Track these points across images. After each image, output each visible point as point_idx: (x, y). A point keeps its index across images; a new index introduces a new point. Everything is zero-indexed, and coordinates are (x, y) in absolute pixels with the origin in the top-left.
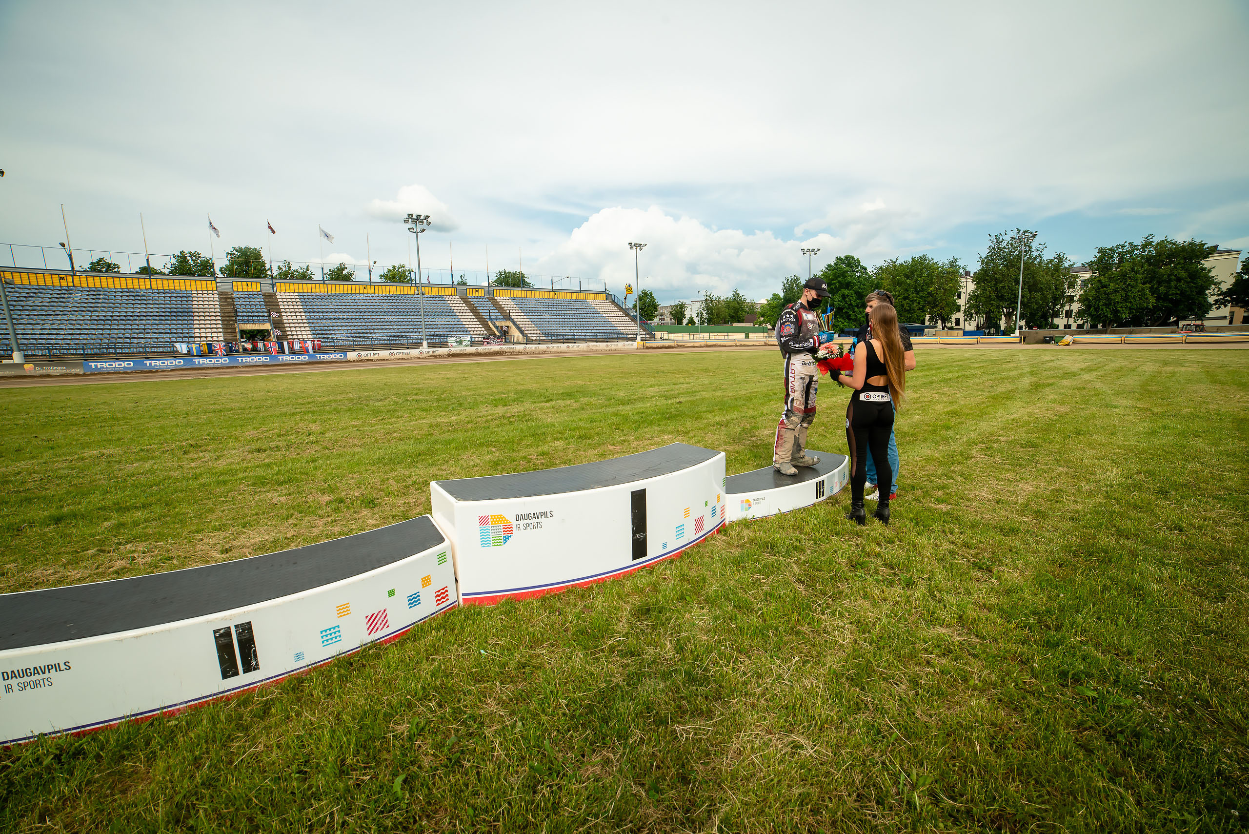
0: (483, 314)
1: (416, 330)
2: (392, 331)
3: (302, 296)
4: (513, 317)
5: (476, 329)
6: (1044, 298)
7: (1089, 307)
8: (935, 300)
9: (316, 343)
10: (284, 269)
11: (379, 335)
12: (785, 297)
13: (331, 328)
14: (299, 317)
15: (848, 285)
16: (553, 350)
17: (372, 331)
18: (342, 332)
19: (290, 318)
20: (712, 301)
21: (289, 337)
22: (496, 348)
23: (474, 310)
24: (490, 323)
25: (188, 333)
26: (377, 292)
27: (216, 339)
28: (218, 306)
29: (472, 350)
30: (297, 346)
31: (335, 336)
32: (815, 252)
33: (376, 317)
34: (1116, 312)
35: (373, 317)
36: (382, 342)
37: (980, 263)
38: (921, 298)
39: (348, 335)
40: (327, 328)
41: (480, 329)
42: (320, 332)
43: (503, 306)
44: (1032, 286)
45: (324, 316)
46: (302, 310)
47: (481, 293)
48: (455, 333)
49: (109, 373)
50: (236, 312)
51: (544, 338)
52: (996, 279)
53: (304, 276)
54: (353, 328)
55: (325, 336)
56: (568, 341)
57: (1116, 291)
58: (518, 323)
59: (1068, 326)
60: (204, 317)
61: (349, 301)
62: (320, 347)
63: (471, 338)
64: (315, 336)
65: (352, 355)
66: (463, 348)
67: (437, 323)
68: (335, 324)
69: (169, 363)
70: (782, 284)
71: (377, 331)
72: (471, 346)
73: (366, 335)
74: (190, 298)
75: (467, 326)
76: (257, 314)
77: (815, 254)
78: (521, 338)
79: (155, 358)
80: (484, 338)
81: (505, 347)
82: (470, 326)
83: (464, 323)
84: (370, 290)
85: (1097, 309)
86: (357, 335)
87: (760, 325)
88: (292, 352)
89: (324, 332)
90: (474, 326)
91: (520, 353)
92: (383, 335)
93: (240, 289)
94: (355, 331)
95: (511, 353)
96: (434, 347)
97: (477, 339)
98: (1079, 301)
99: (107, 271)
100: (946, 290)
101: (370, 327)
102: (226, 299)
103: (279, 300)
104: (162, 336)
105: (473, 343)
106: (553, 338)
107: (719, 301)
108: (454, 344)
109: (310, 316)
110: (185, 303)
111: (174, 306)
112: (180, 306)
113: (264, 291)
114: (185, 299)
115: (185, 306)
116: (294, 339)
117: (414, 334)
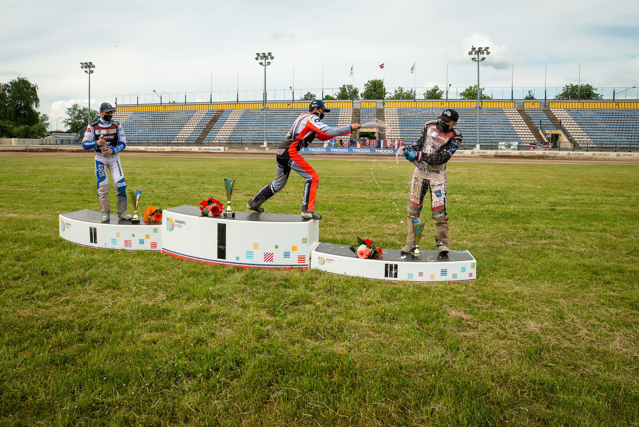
0: (535, 123)
3: (399, 110)
4: (565, 126)
5: (526, 136)
9: (401, 142)
14: (395, 125)
16: (600, 157)
19: (389, 124)
21: (386, 137)
22: (539, 152)
23: (528, 121)
24: (540, 131)
28: (351, 117)
29: (517, 153)
30: (389, 143)
40: (410, 132)
41: (530, 136)
42: (406, 135)
43: (557, 116)
45: (410, 124)
46: (397, 120)
47: (538, 105)
51: (594, 146)
55: (409, 137)
56: (623, 149)
58: (569, 131)
63: (519, 143)
64: (402, 137)
66: (509, 151)
68: (417, 130)
69: (319, 150)
72: (518, 150)
74: (338, 113)
75: (518, 133)
78: (569, 145)
80: (531, 144)
82: (521, 133)
83: (517, 131)
84: (446, 105)
88: (386, 148)
89: (408, 135)
90: (525, 133)
91: (563, 158)
93: (364, 107)
95: (554, 158)
96: (486, 149)
97: (525, 144)
102: (357, 113)
103: (385, 113)
105: (520, 148)
106: (604, 146)
108: (503, 147)
109: (402, 124)
110: (335, 115)
111: (330, 118)
112: (333, 118)
113: (378, 107)
114: (336, 113)
115: (335, 118)
116: (389, 139)
117: (473, 138)
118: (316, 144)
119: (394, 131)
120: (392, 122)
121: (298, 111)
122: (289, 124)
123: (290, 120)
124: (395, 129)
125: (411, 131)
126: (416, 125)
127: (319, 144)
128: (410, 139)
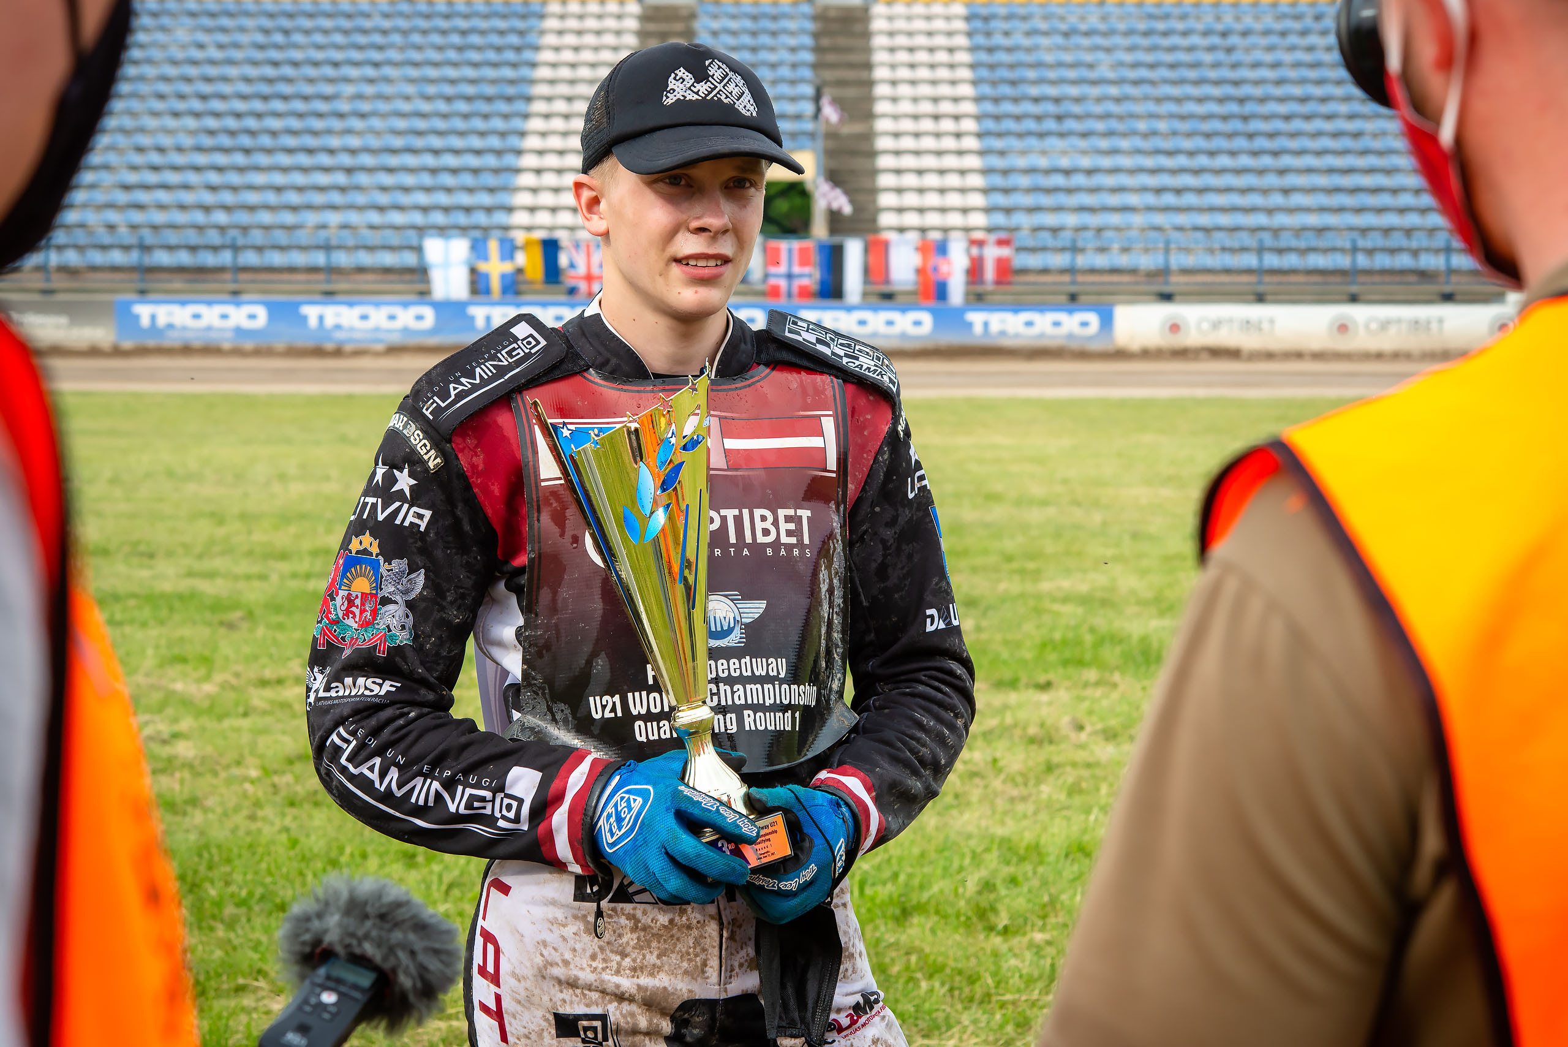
2: (1385, 200)
3: (981, 20)
9: (990, 252)
11: (1313, 220)
14: (949, 126)
17: (1277, 199)
18: (1133, 200)
19: (907, 125)
21: (886, 219)
25: (491, 190)
30: (902, 263)
31: (1090, 219)
33: (1318, 124)
35: (1297, 125)
39: (1159, 219)
40: (1058, 180)
42: (1027, 200)
45: (1059, 121)
49: (187, 350)
55: (1050, 220)
64: (1000, 219)
65: (1139, 322)
68: (1106, 162)
69: (381, 318)
74: (533, 39)
79: (352, 297)
88: (879, 293)
92: (1331, 220)
94: (1190, 199)
101: (1271, 180)
103: (878, 41)
109: (997, 118)
110: (510, 56)
111: (470, 72)
112: (489, 73)
114: (514, 39)
115: (508, 73)
116: (901, 230)
118: (361, 270)
119: (942, 172)
120: (926, 107)
121: (225, 22)
122: (151, 123)
123: (163, 88)
124: (950, 161)
125: (1067, 172)
126: (1100, 126)
127: (387, 270)
128: (1055, 231)
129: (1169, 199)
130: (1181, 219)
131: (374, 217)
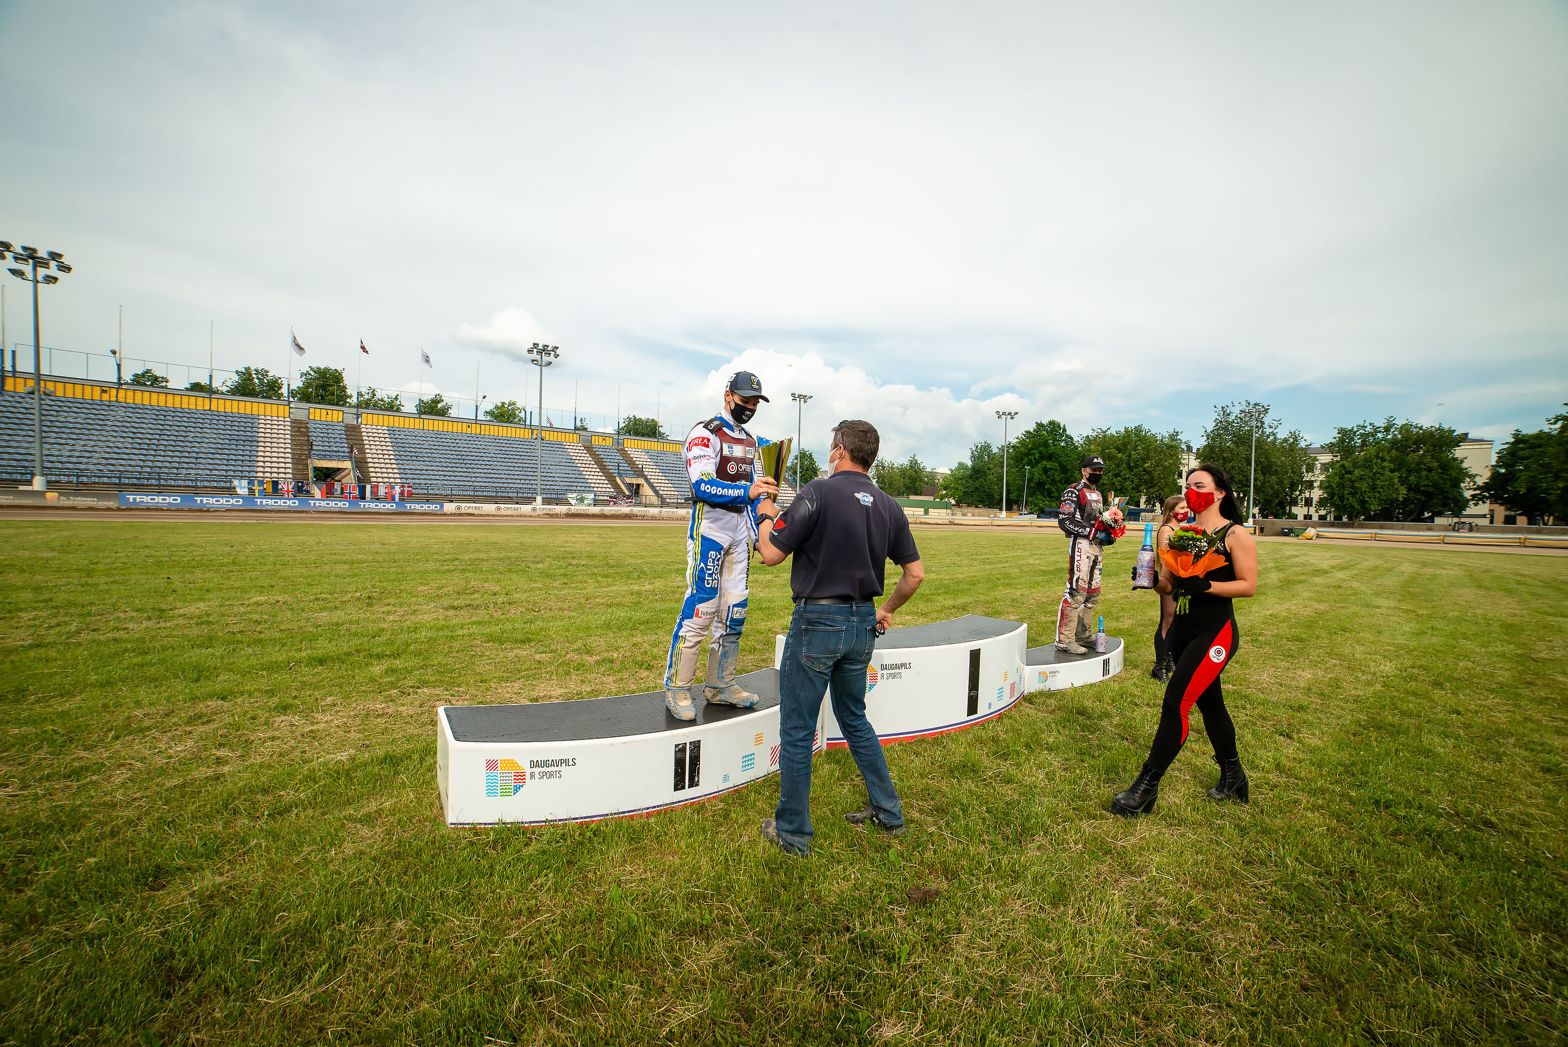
0: (610, 467)
1: (528, 482)
2: (499, 480)
3: (392, 431)
4: (646, 473)
5: (601, 485)
6: (1281, 482)
7: (1332, 495)
8: (1152, 479)
9: (405, 489)
10: (367, 397)
11: (483, 484)
12: (973, 468)
13: (425, 472)
14: (387, 457)
15: (1050, 457)
17: (474, 479)
18: (438, 478)
19: (376, 456)
20: (884, 467)
21: (373, 479)
22: (626, 510)
23: (599, 463)
24: (618, 479)
25: (250, 467)
26: (483, 433)
27: (283, 475)
28: (289, 437)
29: (596, 510)
30: (382, 491)
31: (428, 482)
32: (1012, 415)
33: (481, 462)
34: (1363, 502)
35: (476, 462)
36: (485, 494)
37: (1205, 438)
38: (1135, 475)
39: (445, 482)
40: (419, 472)
41: (605, 486)
42: (411, 476)
43: (635, 459)
44: (1266, 468)
45: (416, 457)
46: (391, 448)
47: (609, 442)
48: (574, 488)
49: (148, 509)
50: (312, 445)
52: (1224, 458)
53: (392, 407)
54: (452, 474)
55: (417, 481)
57: (1361, 478)
58: (652, 481)
59: (1308, 517)
60: (271, 448)
61: (448, 440)
62: (410, 494)
63: (594, 495)
64: (405, 481)
65: (449, 507)
66: (585, 508)
67: (553, 475)
68: (430, 468)
69: (224, 501)
70: (970, 451)
71: (480, 480)
72: (595, 505)
73: (467, 483)
74: (256, 425)
75: (590, 481)
76: (335, 449)
77: (1012, 418)
78: (655, 500)
80: (611, 497)
81: (637, 510)
82: (594, 481)
83: (587, 477)
84: (475, 429)
85: (1341, 498)
86: (456, 483)
87: (941, 499)
88: (376, 498)
89: (416, 477)
90: (598, 481)
91: (653, 518)
92: (487, 484)
93: (317, 418)
95: (643, 517)
96: (549, 504)
97: (602, 498)
98: (1320, 487)
99: (152, 385)
100: (1165, 467)
101: (472, 474)
102: (300, 429)
103: (364, 434)
104: (218, 467)
105: (596, 502)
107: (892, 468)
108: (575, 502)
109: (400, 456)
110: (249, 429)
112: (243, 434)
113: (347, 421)
114: (250, 425)
115: (249, 434)
117: (526, 486)
119: (386, 468)
125: (420, 470)
127: (216, 487)
128: (419, 484)
129: (448, 478)
130: (451, 483)
131: (208, 472)
